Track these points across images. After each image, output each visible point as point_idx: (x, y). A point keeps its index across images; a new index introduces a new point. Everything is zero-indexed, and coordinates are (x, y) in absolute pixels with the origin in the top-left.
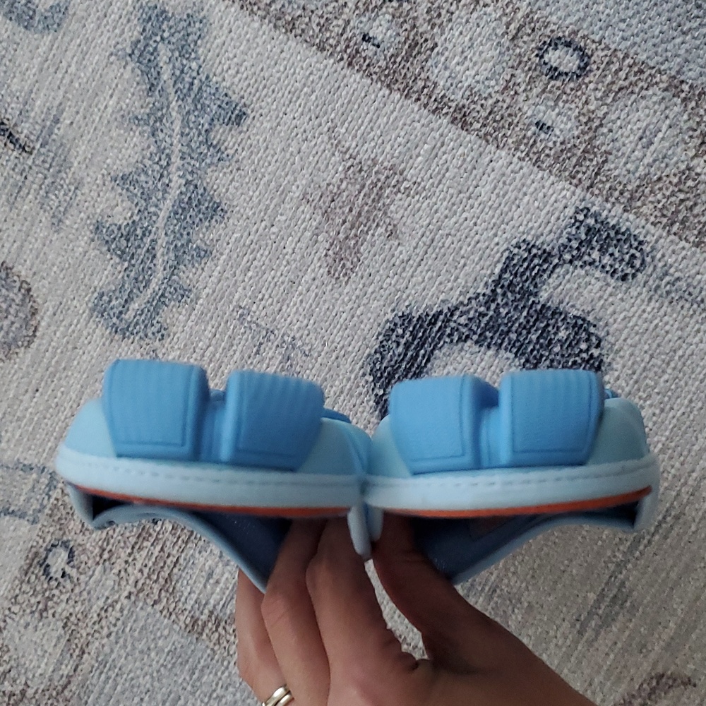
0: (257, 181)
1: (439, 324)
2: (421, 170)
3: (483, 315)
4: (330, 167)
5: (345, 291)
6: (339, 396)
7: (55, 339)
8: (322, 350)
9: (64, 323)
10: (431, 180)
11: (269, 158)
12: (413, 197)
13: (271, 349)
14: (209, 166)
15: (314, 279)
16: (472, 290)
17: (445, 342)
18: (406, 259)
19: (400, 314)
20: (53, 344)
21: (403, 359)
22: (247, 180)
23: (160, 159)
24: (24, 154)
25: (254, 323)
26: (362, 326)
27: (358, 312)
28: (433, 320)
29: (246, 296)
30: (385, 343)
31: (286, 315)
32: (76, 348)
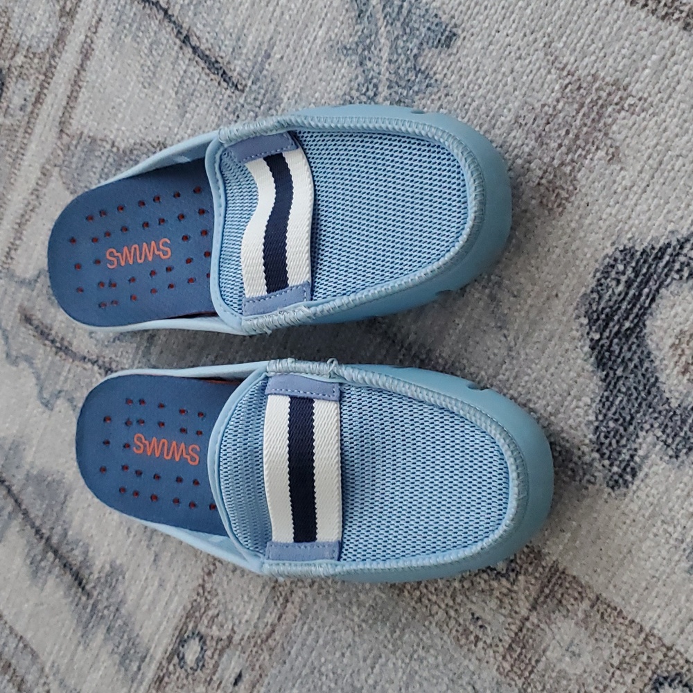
0: (466, 107)
1: (667, 258)
2: (648, 84)
4: (546, 86)
5: (560, 224)
6: (550, 340)
10: (659, 95)
11: (480, 81)
12: (639, 115)
14: (417, 93)
17: (673, 279)
18: (629, 184)
19: (621, 248)
21: (624, 299)
22: (455, 106)
23: (367, 90)
24: (237, 92)
26: (578, 262)
27: (573, 247)
28: (660, 254)
30: (603, 281)
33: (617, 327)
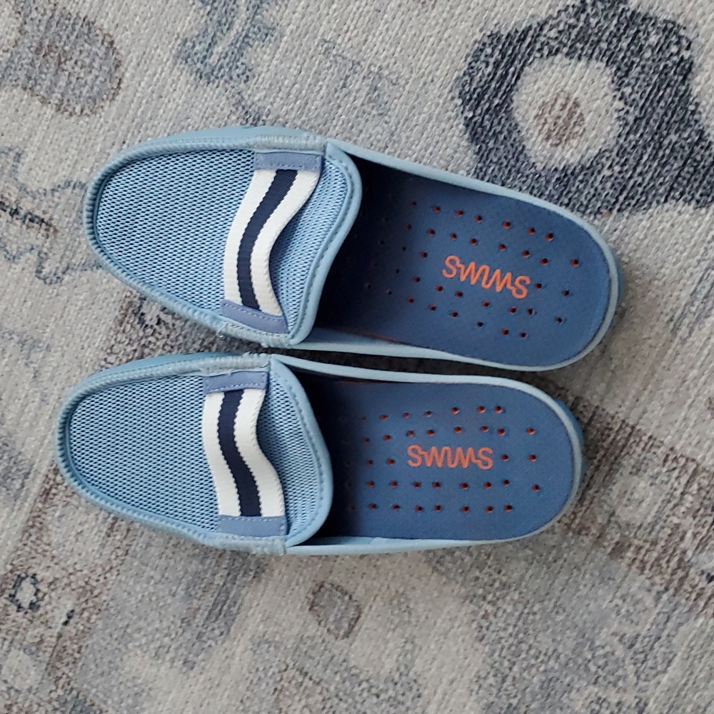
1: (529, 39)
3: (572, 27)
5: (432, 15)
6: (428, 122)
7: (140, 89)
8: (410, 78)
9: (148, 73)
13: (357, 81)
15: (400, 6)
16: (561, 3)
17: (535, 57)
19: (489, 33)
20: (138, 94)
21: (492, 79)
25: (340, 56)
26: (450, 49)
27: (446, 35)
28: (522, 36)
29: (331, 29)
30: (473, 64)
31: (372, 45)
32: (161, 97)
33: (487, 105)
